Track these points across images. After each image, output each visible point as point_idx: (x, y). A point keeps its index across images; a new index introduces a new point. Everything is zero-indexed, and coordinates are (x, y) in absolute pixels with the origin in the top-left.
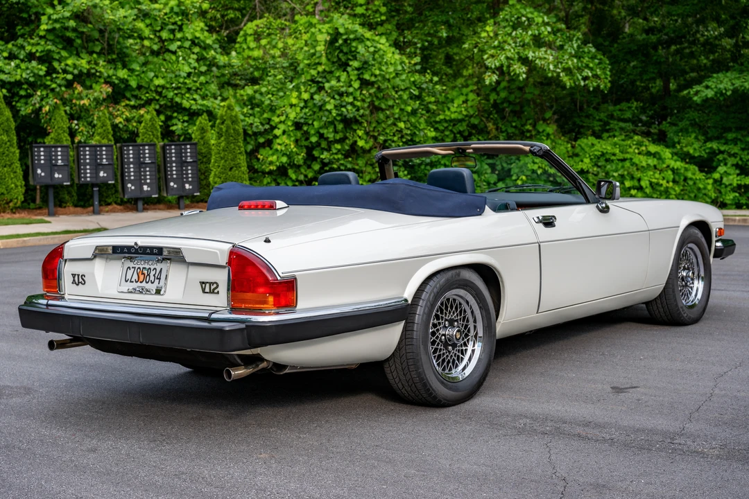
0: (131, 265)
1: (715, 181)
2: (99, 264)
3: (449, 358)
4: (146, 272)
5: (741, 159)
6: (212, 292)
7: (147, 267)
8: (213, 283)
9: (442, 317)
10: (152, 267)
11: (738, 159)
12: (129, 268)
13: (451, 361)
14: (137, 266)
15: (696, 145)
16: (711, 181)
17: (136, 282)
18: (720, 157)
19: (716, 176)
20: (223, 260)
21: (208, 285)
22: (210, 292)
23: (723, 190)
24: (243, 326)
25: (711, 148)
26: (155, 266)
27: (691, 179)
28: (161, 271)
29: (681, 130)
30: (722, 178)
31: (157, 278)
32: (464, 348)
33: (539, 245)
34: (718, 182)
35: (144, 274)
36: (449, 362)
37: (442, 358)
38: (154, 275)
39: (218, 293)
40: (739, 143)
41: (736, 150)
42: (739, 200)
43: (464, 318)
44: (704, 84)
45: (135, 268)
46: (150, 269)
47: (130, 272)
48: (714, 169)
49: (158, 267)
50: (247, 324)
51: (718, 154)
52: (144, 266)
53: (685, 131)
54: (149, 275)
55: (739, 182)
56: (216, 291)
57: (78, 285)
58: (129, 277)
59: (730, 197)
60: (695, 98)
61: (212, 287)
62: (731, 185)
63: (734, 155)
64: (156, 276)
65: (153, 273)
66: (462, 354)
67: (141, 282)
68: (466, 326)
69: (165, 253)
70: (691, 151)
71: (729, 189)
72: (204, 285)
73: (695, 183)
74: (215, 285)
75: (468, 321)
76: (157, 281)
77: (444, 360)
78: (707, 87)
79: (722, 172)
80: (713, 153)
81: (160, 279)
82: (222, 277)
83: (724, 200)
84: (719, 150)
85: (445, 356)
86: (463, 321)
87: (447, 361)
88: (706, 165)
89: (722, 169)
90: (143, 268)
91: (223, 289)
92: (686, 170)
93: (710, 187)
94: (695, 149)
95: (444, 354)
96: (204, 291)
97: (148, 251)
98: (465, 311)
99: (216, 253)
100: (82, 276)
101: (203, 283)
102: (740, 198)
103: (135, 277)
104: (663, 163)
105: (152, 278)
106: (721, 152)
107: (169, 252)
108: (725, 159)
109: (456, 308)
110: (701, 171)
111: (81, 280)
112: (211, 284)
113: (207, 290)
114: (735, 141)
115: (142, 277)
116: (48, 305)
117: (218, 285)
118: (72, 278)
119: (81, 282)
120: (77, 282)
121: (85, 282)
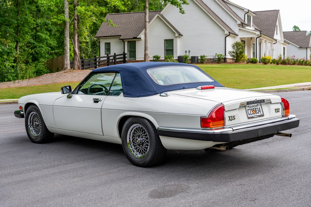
4: (255, 110)
12: (248, 110)
17: (253, 114)
26: (257, 107)
28: (259, 108)
47: (249, 111)
54: (256, 111)
58: (249, 113)
65: (257, 110)
67: (255, 114)
69: (265, 101)
76: (260, 112)
81: (260, 111)
90: (253, 109)
91: (280, 110)
101: (276, 109)
103: (252, 113)
105: (258, 112)
111: (233, 118)
113: (277, 112)
115: (254, 112)
116: (233, 130)
117: (279, 109)
118: (229, 119)
119: (233, 119)
120: (231, 119)
121: (235, 119)
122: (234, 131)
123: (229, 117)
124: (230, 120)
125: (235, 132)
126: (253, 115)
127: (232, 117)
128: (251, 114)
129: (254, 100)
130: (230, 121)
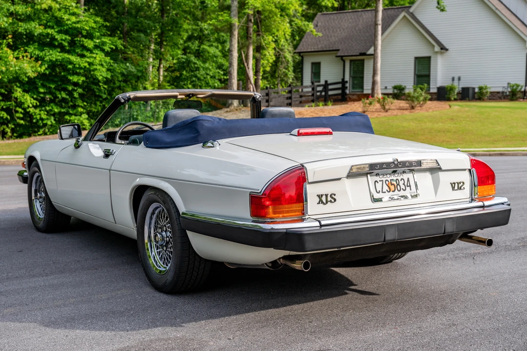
0: (377, 178)
2: (348, 183)
4: (395, 183)
7: (395, 178)
10: (399, 178)
17: (389, 192)
21: (456, 184)
26: (401, 177)
28: (408, 180)
31: (407, 186)
35: (393, 184)
38: (404, 184)
39: (464, 189)
45: (382, 181)
46: (397, 179)
47: (379, 185)
54: (398, 184)
56: (462, 187)
58: (379, 188)
61: (460, 185)
64: (406, 184)
65: (401, 183)
67: (393, 191)
74: (462, 184)
76: (408, 188)
81: (410, 186)
90: (391, 180)
91: (467, 186)
101: (453, 183)
103: (386, 188)
105: (403, 187)
111: (329, 199)
112: (459, 183)
113: (456, 188)
115: (392, 188)
116: (321, 226)
117: (463, 183)
118: (318, 200)
119: (331, 201)
120: (324, 201)
121: (335, 200)
122: (323, 228)
123: (320, 196)
124: (321, 202)
125: (325, 229)
127: (326, 196)
128: (382, 192)
129: (392, 161)
130: (321, 205)
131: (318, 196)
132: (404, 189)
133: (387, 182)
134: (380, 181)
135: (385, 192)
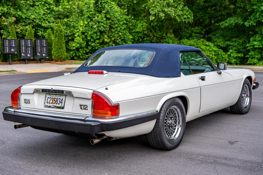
0: (49, 97)
1: (228, 55)
2: (36, 96)
3: (170, 132)
4: (56, 100)
5: (237, 48)
6: (85, 109)
7: (56, 98)
8: (85, 106)
9: (168, 116)
10: (59, 98)
11: (236, 48)
12: (49, 98)
13: (171, 133)
14: (52, 97)
15: (222, 43)
16: (227, 55)
17: (52, 103)
18: (230, 47)
19: (229, 53)
20: (90, 97)
21: (83, 106)
22: (84, 109)
23: (231, 58)
24: (99, 123)
25: (227, 44)
27: (220, 54)
28: (62, 100)
29: (217, 37)
30: (231, 54)
31: (61, 102)
32: (175, 128)
33: (201, 88)
34: (229, 56)
35: (55, 100)
36: (170, 133)
37: (168, 132)
38: (59, 101)
39: (87, 109)
40: (236, 42)
41: (235, 44)
42: (236, 62)
43: (175, 116)
44: (225, 21)
45: (51, 98)
46: (57, 98)
47: (49, 100)
48: (228, 51)
49: (61, 98)
50: (101, 123)
51: (229, 46)
52: (55, 97)
53: (218, 37)
54: (57, 101)
55: (237, 56)
56: (86, 109)
57: (27, 103)
58: (49, 101)
59: (233, 61)
60: (222, 26)
61: (85, 107)
62: (234, 56)
63: (235, 46)
64: (60, 101)
66: (174, 130)
67: (54, 104)
68: (176, 119)
69: (65, 93)
70: (220, 45)
71: (233, 58)
72: (81, 106)
73: (222, 56)
74: (86, 106)
75: (176, 117)
76: (61, 104)
77: (168, 133)
78: (226, 22)
79: (231, 52)
80: (228, 46)
81: (62, 103)
82: (89, 103)
83: (231, 61)
84: (230, 44)
85: (169, 131)
86: (175, 118)
87: (169, 133)
88: (225, 49)
89: (231, 51)
90: (55, 98)
92: (219, 51)
93: (227, 57)
94: (222, 44)
95: (168, 130)
96: (81, 109)
97: (57, 92)
98: (175, 114)
99: (87, 94)
100: (28, 100)
101: (81, 105)
102: (237, 61)
103: (51, 101)
104: (211, 48)
105: (59, 102)
106: (231, 45)
107: (66, 92)
108: (232, 48)
109: (173, 113)
110: (224, 51)
111: (28, 102)
112: (84, 106)
114: (235, 41)
115: (54, 102)
116: (15, 112)
119: (28, 103)
120: (26, 102)
121: (30, 103)
123: (25, 100)
125: (16, 114)
126: (51, 105)
127: (27, 100)
128: (49, 103)
131: (25, 99)
132: (59, 103)
133: (53, 99)
134: (50, 98)
135: (50, 103)
